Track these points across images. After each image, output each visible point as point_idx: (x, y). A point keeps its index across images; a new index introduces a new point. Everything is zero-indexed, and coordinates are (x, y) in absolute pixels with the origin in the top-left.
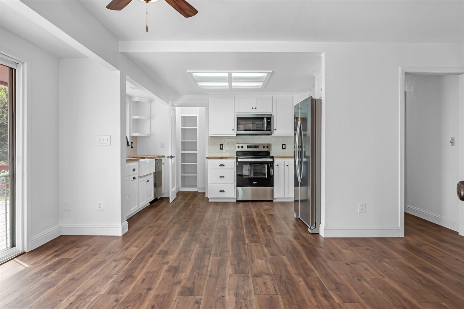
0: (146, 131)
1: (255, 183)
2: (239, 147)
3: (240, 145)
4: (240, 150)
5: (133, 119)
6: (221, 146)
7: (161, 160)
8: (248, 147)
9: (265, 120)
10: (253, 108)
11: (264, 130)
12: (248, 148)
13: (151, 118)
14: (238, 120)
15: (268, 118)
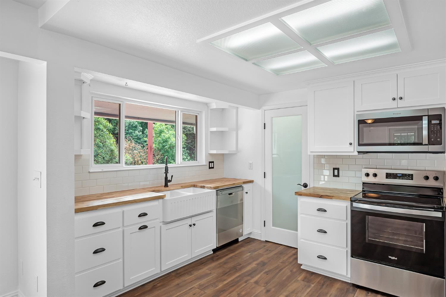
0: (230, 147)
1: (394, 258)
2: (367, 175)
3: (371, 172)
4: (371, 179)
5: (211, 132)
6: (336, 171)
7: (243, 187)
8: (388, 176)
9: (425, 122)
10: (394, 99)
11: (421, 144)
12: (387, 178)
13: (237, 129)
14: (360, 125)
15: (431, 118)
